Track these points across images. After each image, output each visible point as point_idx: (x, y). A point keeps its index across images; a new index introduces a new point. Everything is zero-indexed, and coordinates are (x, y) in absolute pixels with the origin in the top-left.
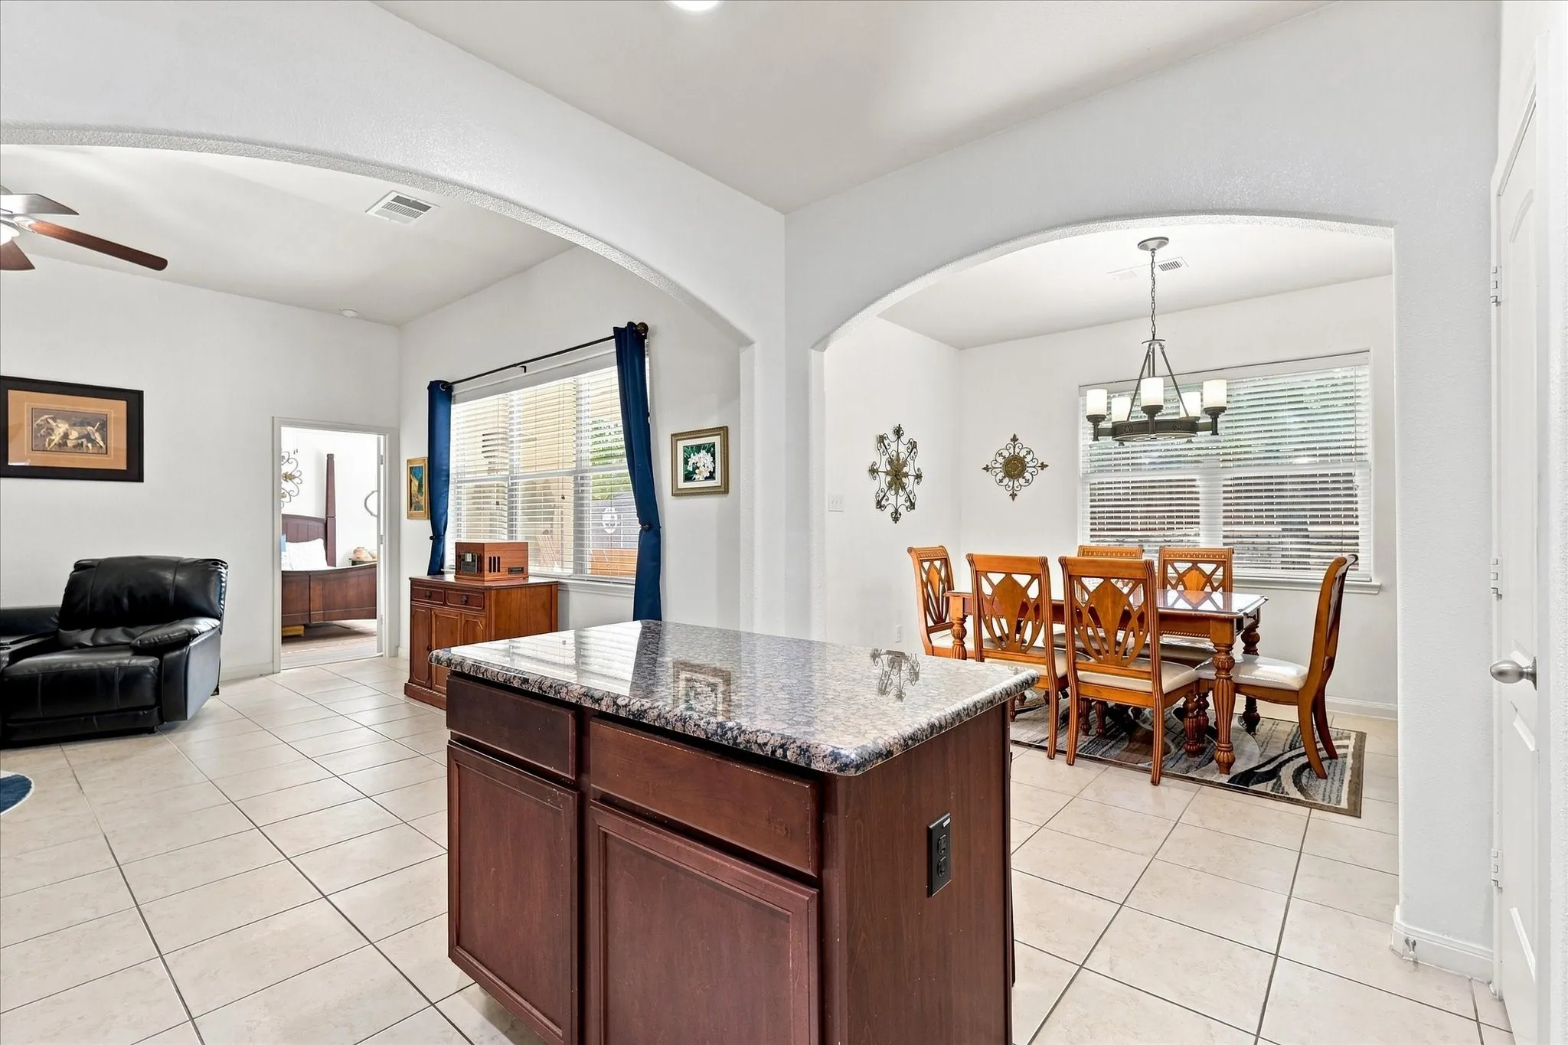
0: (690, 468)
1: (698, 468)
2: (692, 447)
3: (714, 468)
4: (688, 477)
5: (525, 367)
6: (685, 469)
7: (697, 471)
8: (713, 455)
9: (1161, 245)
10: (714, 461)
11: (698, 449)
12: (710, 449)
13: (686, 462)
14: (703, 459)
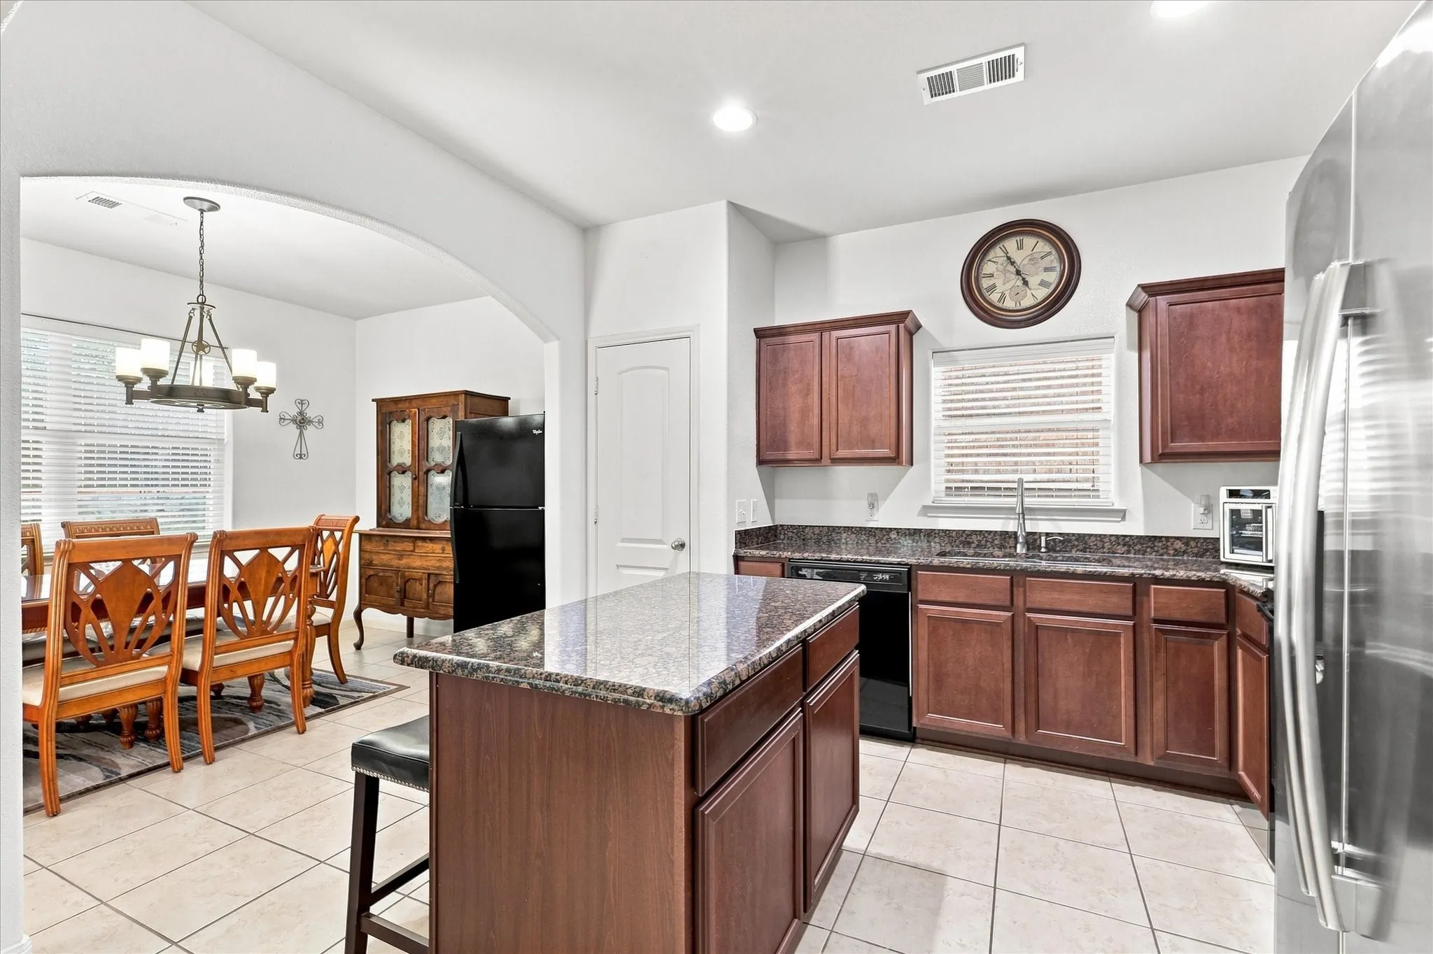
9: (211, 209)
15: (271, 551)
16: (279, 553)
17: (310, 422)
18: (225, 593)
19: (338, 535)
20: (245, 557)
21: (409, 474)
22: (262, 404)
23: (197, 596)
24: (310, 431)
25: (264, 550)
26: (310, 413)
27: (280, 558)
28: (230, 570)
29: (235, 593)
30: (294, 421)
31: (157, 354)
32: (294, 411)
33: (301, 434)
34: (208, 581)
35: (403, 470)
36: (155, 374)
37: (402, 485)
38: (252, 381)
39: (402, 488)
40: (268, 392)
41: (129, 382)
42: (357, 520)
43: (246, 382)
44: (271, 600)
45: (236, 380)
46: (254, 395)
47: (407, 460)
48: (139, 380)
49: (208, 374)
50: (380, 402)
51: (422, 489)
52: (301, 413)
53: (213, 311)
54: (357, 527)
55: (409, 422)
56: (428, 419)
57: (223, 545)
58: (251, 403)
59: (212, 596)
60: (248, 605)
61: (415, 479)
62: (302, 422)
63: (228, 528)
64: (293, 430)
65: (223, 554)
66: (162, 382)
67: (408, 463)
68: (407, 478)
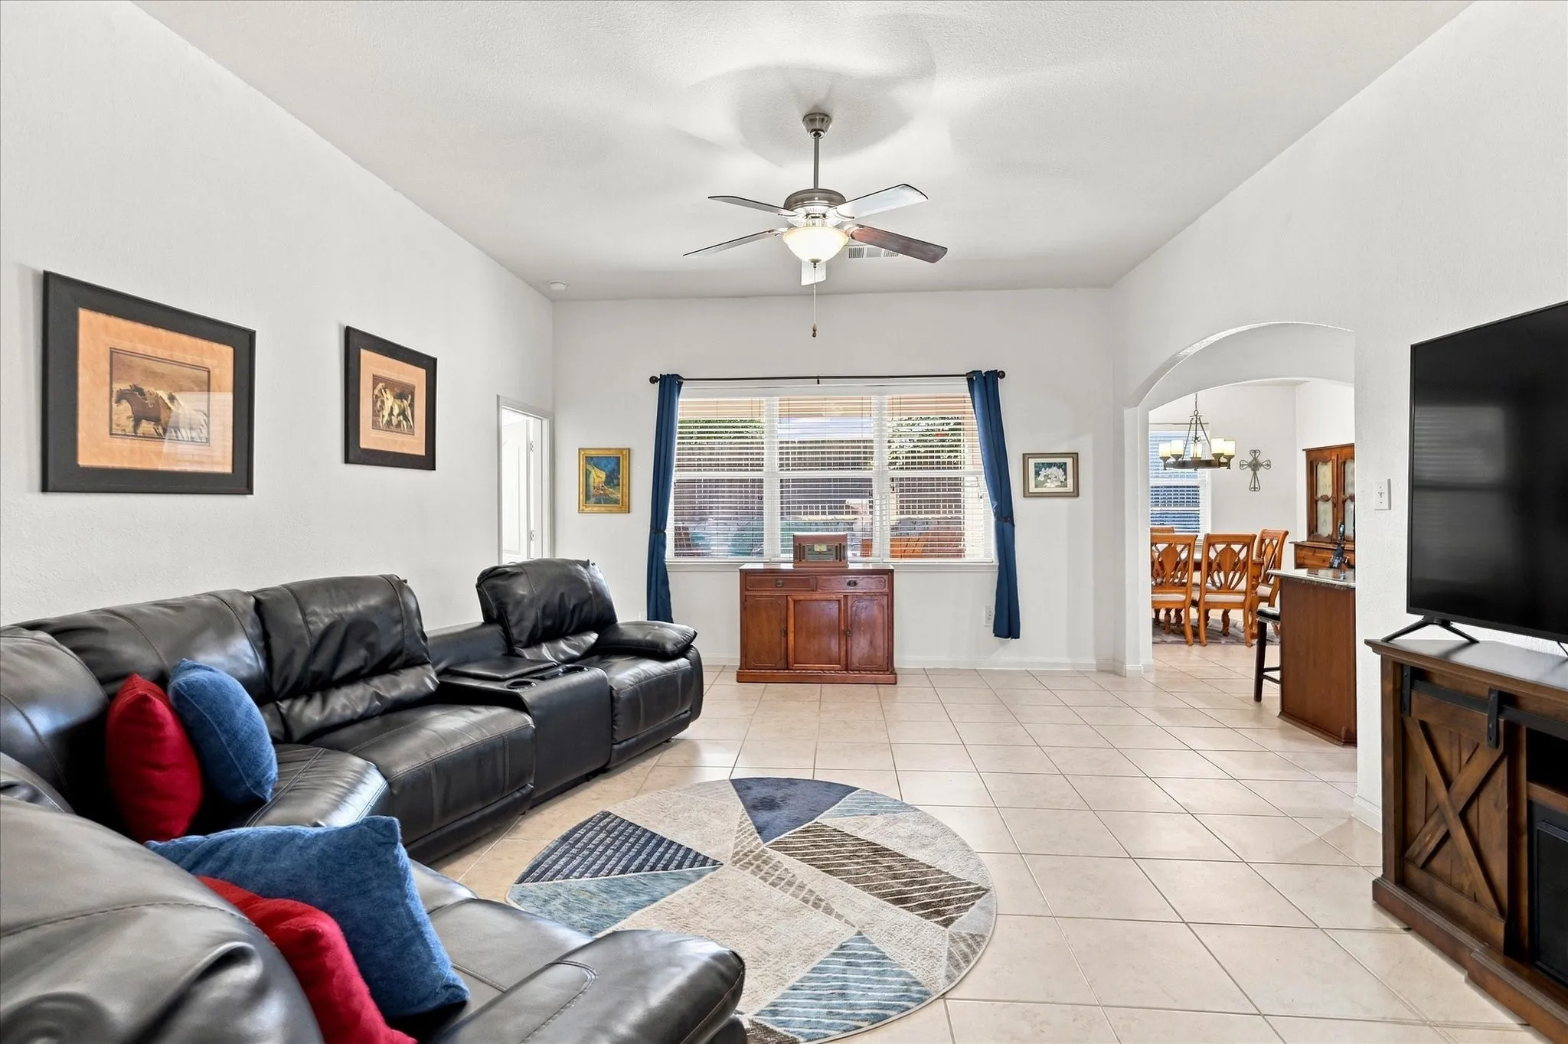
0: (1042, 478)
1: (1049, 478)
2: (1043, 464)
3: (1066, 479)
4: (1040, 484)
5: (818, 381)
6: (1037, 479)
7: (1048, 481)
8: (1065, 471)
10: (1065, 474)
11: (1050, 465)
12: (1062, 466)
13: (1037, 474)
14: (1054, 472)
15: (1233, 546)
16: (1236, 547)
17: (1261, 465)
18: (1210, 564)
19: (1275, 542)
20: (1220, 547)
21: (1330, 503)
22: (1227, 465)
23: (1197, 566)
24: (1261, 472)
25: (1228, 545)
26: (1261, 459)
27: (1237, 550)
28: (1212, 555)
29: (1214, 566)
30: (1249, 465)
31: (1177, 447)
32: (1250, 459)
33: (1255, 474)
34: (1202, 560)
35: (1326, 499)
36: (1177, 457)
37: (1325, 511)
38: (1222, 455)
39: (1325, 513)
40: (1229, 458)
41: (1165, 459)
42: (1287, 533)
43: (1218, 456)
44: (1231, 575)
45: (1214, 455)
46: (1223, 460)
47: (1329, 493)
48: (1169, 458)
49: (1198, 451)
50: (1309, 452)
51: (1340, 515)
52: (1255, 459)
53: (1201, 418)
54: (1288, 539)
55: (1330, 464)
56: (1344, 463)
57: (1210, 541)
58: (1220, 465)
59: (1204, 566)
60: (1222, 574)
61: (1335, 506)
62: (1255, 466)
63: (1210, 533)
64: (1249, 471)
65: (1210, 545)
66: (1180, 460)
67: (1330, 494)
68: (1329, 506)
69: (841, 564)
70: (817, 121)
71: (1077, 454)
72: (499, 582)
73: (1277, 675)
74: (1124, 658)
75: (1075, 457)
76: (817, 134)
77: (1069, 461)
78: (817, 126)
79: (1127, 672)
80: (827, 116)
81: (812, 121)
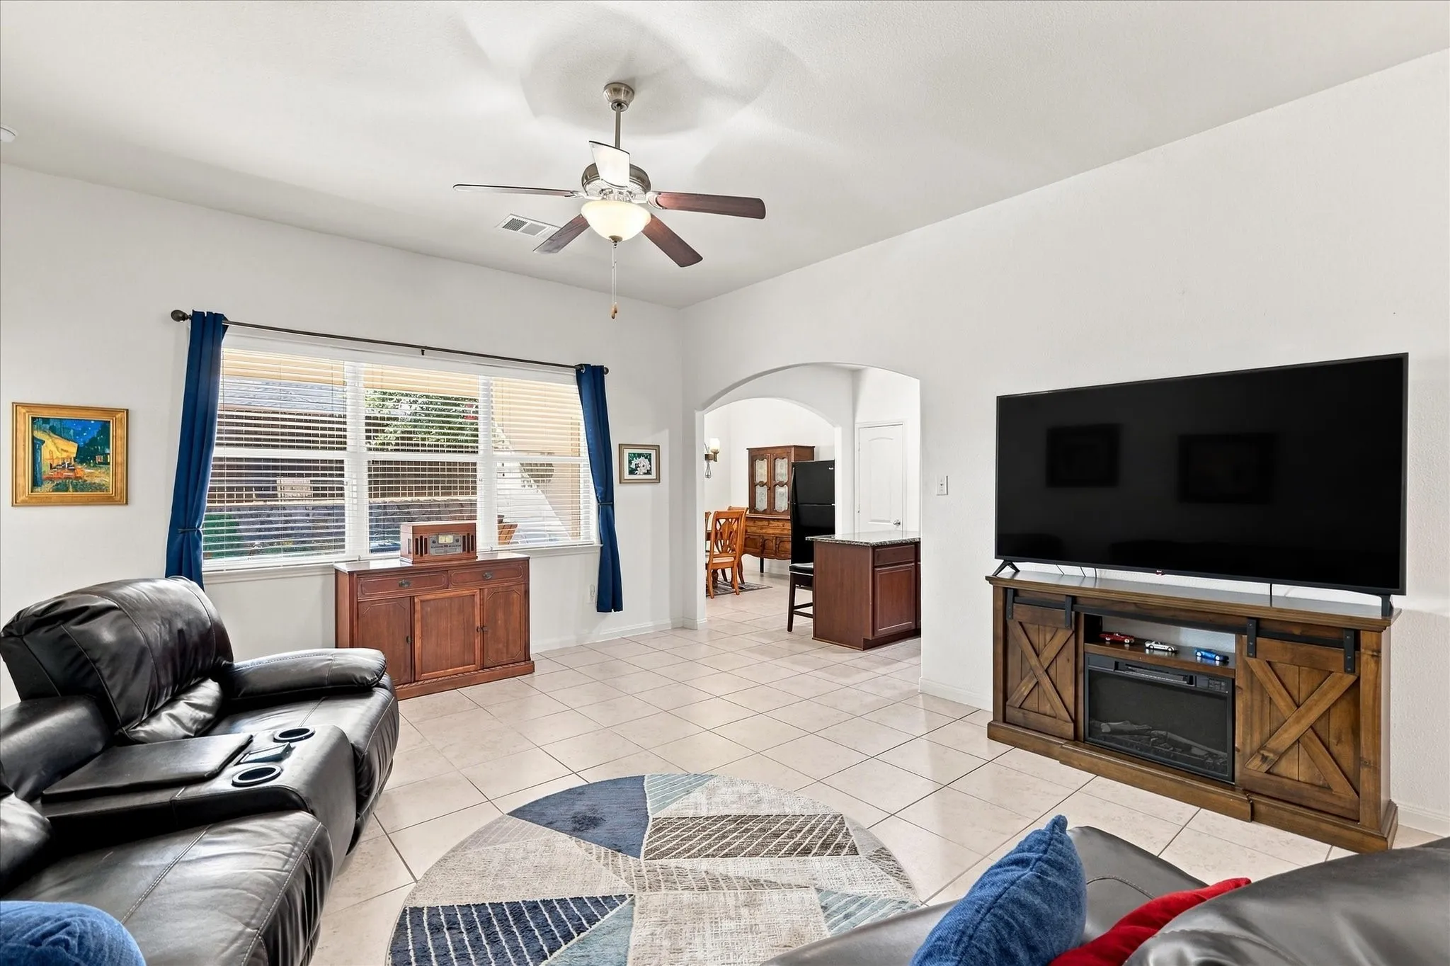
0: (633, 466)
1: (639, 467)
2: (634, 454)
3: (651, 468)
4: (632, 472)
5: (423, 351)
6: (629, 467)
7: (638, 469)
8: (650, 460)
10: (650, 464)
11: (639, 455)
12: (648, 457)
13: (630, 462)
14: (643, 462)
15: (730, 520)
20: (722, 521)
21: (766, 487)
24: (712, 463)
25: (727, 519)
28: (718, 527)
29: (719, 536)
33: (708, 465)
35: (762, 484)
37: (762, 492)
39: (762, 494)
44: (728, 542)
50: (750, 450)
51: (772, 495)
55: (766, 459)
56: (775, 459)
57: (718, 517)
59: (713, 537)
60: (723, 542)
61: (769, 489)
64: (704, 463)
65: (717, 520)
67: (765, 481)
68: (765, 489)
69: (471, 555)
70: (622, 93)
71: (659, 446)
72: (73, 627)
73: (809, 610)
74: (696, 615)
75: (657, 448)
76: (619, 105)
77: (653, 453)
78: (622, 97)
79: (698, 626)
80: (632, 90)
81: (617, 91)
